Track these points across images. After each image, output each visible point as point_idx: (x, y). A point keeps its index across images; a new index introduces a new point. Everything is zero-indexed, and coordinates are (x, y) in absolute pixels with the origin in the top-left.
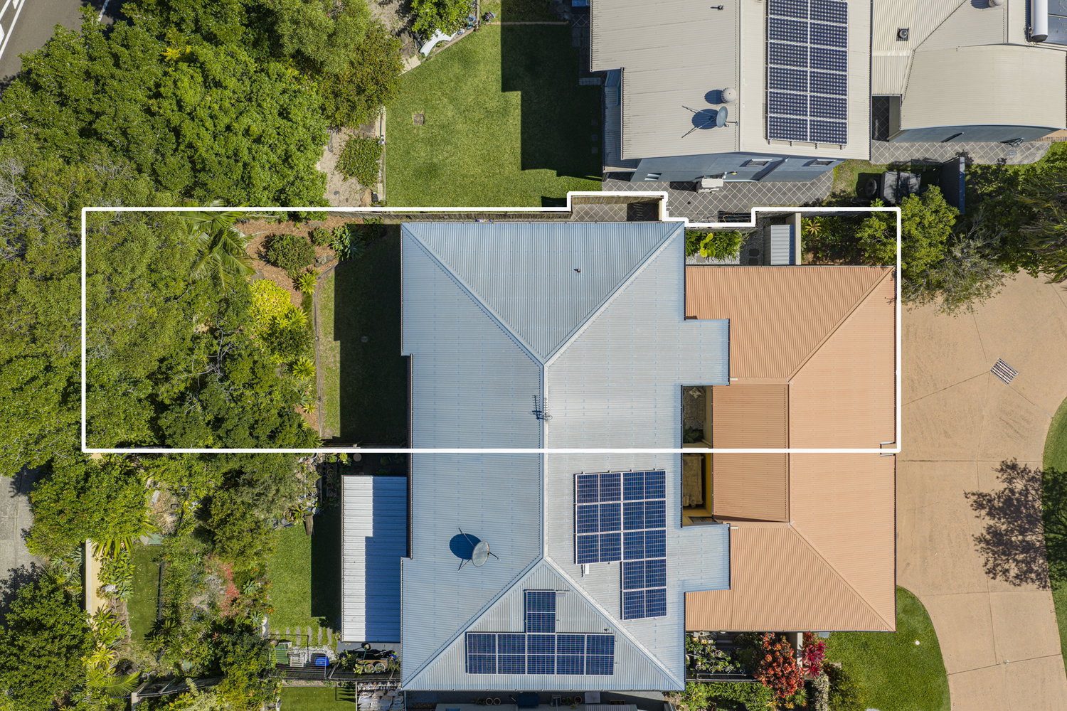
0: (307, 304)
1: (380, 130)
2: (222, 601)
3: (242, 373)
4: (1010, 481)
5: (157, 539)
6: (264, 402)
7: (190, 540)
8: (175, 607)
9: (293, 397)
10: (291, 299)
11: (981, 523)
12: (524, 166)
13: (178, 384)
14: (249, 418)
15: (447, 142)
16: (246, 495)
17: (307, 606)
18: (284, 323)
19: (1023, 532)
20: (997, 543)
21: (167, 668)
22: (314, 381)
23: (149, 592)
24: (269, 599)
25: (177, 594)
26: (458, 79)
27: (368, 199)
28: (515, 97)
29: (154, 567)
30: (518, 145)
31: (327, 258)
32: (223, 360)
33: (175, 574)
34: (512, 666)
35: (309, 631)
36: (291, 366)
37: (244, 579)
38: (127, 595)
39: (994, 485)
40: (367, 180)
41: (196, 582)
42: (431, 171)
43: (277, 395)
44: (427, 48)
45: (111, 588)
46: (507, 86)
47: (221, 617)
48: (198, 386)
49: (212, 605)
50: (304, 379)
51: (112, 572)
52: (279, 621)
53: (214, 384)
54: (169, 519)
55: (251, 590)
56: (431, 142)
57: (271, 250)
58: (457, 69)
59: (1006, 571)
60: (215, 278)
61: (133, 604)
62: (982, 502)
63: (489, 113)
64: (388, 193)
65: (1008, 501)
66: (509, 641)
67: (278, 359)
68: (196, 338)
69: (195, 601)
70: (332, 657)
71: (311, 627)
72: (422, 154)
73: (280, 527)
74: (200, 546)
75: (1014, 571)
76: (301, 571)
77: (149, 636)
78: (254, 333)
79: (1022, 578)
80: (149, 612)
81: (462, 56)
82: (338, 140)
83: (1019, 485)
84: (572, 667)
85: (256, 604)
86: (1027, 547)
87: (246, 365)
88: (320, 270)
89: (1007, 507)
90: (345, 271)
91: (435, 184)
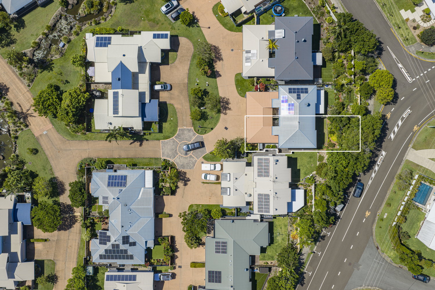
0: (329, 138)
1: (318, 163)
2: (341, 95)
3: (338, 128)
4: (225, 112)
5: (350, 104)
6: (335, 124)
7: (346, 104)
8: (348, 95)
9: (331, 124)
10: (331, 139)
11: (230, 106)
12: (297, 158)
13: (346, 127)
14: (337, 122)
15: (308, 162)
16: (338, 111)
17: (329, 94)
18: (332, 135)
19: (224, 105)
20: (227, 103)
21: (349, 86)
22: (328, 127)
23: (352, 97)
24: (335, 95)
25: (348, 96)
26: (306, 171)
27: (320, 153)
28: (298, 168)
29: (351, 100)
30: (298, 161)
31: (326, 144)
32: (340, 129)
33: (348, 99)
34: (302, 89)
35: (328, 90)
36: (331, 129)
37: (338, 99)
38: (355, 97)
39: (228, 111)
40: (320, 156)
41: (345, 98)
42: (310, 157)
43: (333, 125)
44: (311, 175)
45: (357, 98)
46: (299, 170)
47: (341, 93)
48: (344, 126)
49: (343, 94)
50: (329, 127)
51: (356, 100)
52: (333, 92)
53: (342, 127)
54: (349, 107)
55: (337, 97)
56: (310, 162)
57: (334, 145)
58: (307, 172)
59: (226, 99)
60: (342, 141)
61: (354, 95)
62: (230, 109)
63: (302, 166)
64: (317, 154)
65: (226, 109)
66: (302, 92)
67: (333, 130)
68: (344, 133)
69: (345, 95)
70: (325, 86)
71: (328, 91)
72: (312, 160)
73: (333, 105)
74: (345, 103)
75: (225, 99)
76: (330, 99)
77: (352, 90)
78: (336, 134)
79: (224, 98)
80: (352, 94)
81: (306, 174)
82: (324, 161)
83: (224, 112)
84: (294, 89)
85: (336, 94)
86: (223, 103)
87: (337, 129)
88: (327, 143)
89: (226, 108)
90: (323, 143)
91: (310, 156)
